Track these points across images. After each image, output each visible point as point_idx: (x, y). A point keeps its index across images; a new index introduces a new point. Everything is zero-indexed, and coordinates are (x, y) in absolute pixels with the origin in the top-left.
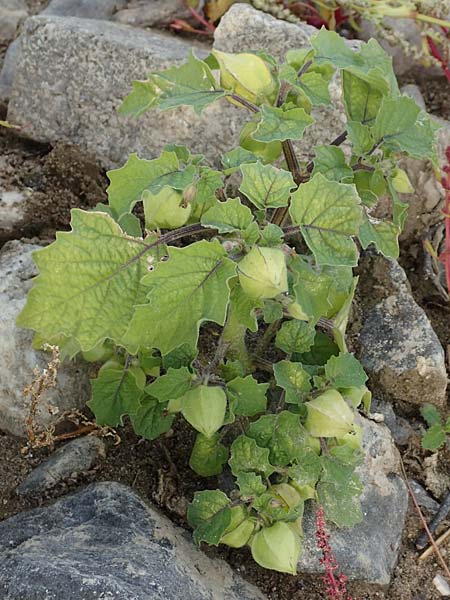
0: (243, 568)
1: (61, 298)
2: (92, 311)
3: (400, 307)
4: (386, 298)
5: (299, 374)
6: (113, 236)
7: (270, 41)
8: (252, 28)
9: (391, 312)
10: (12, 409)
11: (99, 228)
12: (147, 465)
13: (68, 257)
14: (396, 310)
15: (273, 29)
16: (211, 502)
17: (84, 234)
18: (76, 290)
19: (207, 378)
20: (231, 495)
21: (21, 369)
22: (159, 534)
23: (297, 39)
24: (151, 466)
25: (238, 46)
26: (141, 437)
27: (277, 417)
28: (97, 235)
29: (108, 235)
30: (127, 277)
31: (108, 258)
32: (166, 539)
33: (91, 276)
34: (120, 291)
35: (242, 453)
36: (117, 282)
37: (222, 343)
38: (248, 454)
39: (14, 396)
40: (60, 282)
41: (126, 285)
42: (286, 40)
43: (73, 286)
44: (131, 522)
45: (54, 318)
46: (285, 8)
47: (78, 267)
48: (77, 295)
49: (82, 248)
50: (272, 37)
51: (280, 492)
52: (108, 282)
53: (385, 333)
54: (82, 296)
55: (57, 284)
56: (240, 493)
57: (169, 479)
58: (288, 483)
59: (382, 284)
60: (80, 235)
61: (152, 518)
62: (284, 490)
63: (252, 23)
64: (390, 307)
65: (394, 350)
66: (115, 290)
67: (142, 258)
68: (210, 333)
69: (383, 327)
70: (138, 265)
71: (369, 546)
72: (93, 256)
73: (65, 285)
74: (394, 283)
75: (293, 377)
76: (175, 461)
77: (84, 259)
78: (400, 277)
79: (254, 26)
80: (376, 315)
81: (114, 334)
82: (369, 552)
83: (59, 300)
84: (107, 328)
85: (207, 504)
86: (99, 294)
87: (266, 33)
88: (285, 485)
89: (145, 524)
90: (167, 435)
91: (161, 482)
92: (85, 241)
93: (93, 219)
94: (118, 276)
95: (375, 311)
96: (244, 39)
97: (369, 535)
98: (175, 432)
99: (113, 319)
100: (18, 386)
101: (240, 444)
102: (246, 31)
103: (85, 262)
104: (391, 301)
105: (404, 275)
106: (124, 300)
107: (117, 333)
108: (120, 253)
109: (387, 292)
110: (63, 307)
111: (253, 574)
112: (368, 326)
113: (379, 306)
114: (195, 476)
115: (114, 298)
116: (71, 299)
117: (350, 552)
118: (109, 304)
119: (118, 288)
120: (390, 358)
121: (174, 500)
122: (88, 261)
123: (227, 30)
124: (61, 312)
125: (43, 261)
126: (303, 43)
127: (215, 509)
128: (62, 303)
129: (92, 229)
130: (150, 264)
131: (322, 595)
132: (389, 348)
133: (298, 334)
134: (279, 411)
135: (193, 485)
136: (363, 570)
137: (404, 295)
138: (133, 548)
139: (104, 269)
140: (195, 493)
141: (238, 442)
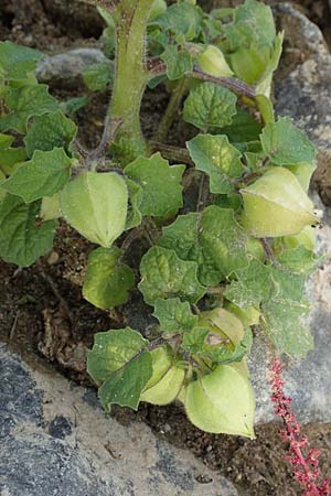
0: (168, 427)
3: (322, 73)
4: (302, 63)
5: (224, 151)
9: (310, 80)
12: (29, 303)
14: (316, 77)
16: (116, 348)
19: (94, 164)
20: (147, 333)
22: (50, 413)
24: (34, 304)
26: (17, 267)
27: (199, 215)
32: (62, 418)
35: (157, 271)
37: (110, 120)
38: (167, 272)
44: (7, 400)
51: (216, 321)
53: (307, 106)
56: (160, 329)
57: (58, 322)
58: (225, 307)
59: (296, 47)
61: (38, 387)
62: (221, 317)
64: (307, 74)
65: (321, 127)
68: (91, 123)
69: (303, 100)
71: (322, 379)
74: (310, 44)
75: (217, 157)
76: (65, 295)
78: (315, 36)
80: (292, 86)
82: (323, 388)
88: (221, 311)
89: (29, 400)
90: (51, 261)
91: (48, 328)
95: (289, 81)
97: (319, 365)
98: (60, 256)
101: (154, 258)
104: (309, 66)
105: (320, 33)
109: (303, 55)
111: (180, 432)
112: (283, 100)
113: (294, 75)
114: (92, 313)
117: (303, 395)
120: (317, 137)
121: (68, 350)
131: (268, 446)
132: (314, 125)
133: (213, 101)
134: (201, 208)
135: (90, 325)
136: (319, 412)
137: (324, 57)
138: (11, 450)
140: (96, 335)
141: (150, 257)
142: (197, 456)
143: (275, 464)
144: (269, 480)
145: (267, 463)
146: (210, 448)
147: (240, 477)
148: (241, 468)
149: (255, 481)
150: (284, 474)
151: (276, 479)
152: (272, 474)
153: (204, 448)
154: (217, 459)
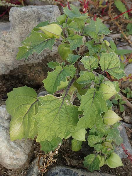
1: (47, 126)
2: (58, 126)
6: (54, 100)
7: (30, 15)
8: (23, 14)
10: (14, 162)
11: (49, 100)
13: (45, 113)
15: (29, 12)
16: (90, 159)
17: (46, 104)
18: (51, 122)
21: (12, 149)
23: (38, 12)
25: (20, 21)
28: (49, 102)
29: (53, 100)
30: (63, 110)
31: (56, 107)
33: (53, 115)
34: (63, 115)
35: (92, 140)
36: (61, 113)
39: (13, 158)
40: (46, 122)
41: (64, 113)
42: (34, 13)
43: (50, 121)
45: (49, 134)
46: (9, 3)
47: (49, 115)
48: (52, 123)
49: (48, 108)
50: (30, 14)
51: (106, 145)
52: (58, 114)
54: (53, 123)
55: (45, 123)
58: (106, 141)
60: (45, 104)
63: (22, 12)
66: (61, 116)
67: (64, 102)
70: (64, 105)
72: (52, 109)
73: (47, 122)
77: (50, 111)
79: (23, 13)
81: (68, 129)
83: (47, 127)
84: (65, 129)
85: (89, 159)
86: (58, 119)
87: (28, 14)
92: (47, 106)
93: (46, 97)
94: (60, 111)
96: (21, 18)
99: (66, 125)
100: (14, 155)
102: (21, 15)
103: (50, 112)
106: (65, 117)
107: (69, 128)
108: (58, 104)
110: (49, 129)
115: (62, 118)
116: (50, 125)
118: (62, 121)
119: (62, 115)
122: (51, 111)
123: (14, 17)
124: (50, 131)
125: (38, 118)
126: (40, 12)
127: (92, 160)
128: (48, 128)
129: (47, 101)
130: (67, 103)
139: (56, 111)
140: (84, 158)
141: (89, 138)
142: (109, 174)
143: (125, 168)
144: (125, 173)
145: (123, 169)
146: (110, 171)
147: (119, 174)
148: (119, 172)
149: (123, 174)
150: (128, 170)
151: (126, 172)
152: (125, 171)
153: (109, 171)
154: (113, 173)
